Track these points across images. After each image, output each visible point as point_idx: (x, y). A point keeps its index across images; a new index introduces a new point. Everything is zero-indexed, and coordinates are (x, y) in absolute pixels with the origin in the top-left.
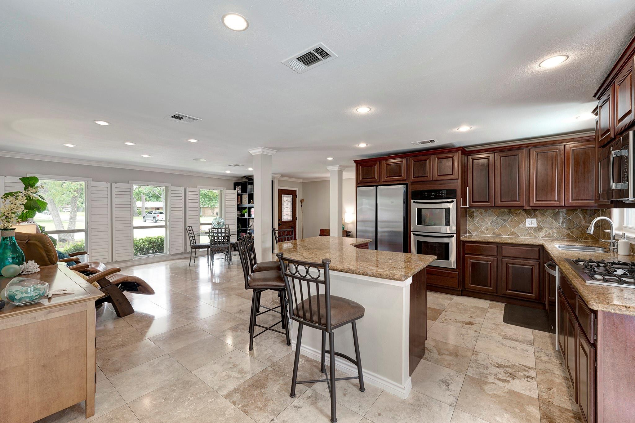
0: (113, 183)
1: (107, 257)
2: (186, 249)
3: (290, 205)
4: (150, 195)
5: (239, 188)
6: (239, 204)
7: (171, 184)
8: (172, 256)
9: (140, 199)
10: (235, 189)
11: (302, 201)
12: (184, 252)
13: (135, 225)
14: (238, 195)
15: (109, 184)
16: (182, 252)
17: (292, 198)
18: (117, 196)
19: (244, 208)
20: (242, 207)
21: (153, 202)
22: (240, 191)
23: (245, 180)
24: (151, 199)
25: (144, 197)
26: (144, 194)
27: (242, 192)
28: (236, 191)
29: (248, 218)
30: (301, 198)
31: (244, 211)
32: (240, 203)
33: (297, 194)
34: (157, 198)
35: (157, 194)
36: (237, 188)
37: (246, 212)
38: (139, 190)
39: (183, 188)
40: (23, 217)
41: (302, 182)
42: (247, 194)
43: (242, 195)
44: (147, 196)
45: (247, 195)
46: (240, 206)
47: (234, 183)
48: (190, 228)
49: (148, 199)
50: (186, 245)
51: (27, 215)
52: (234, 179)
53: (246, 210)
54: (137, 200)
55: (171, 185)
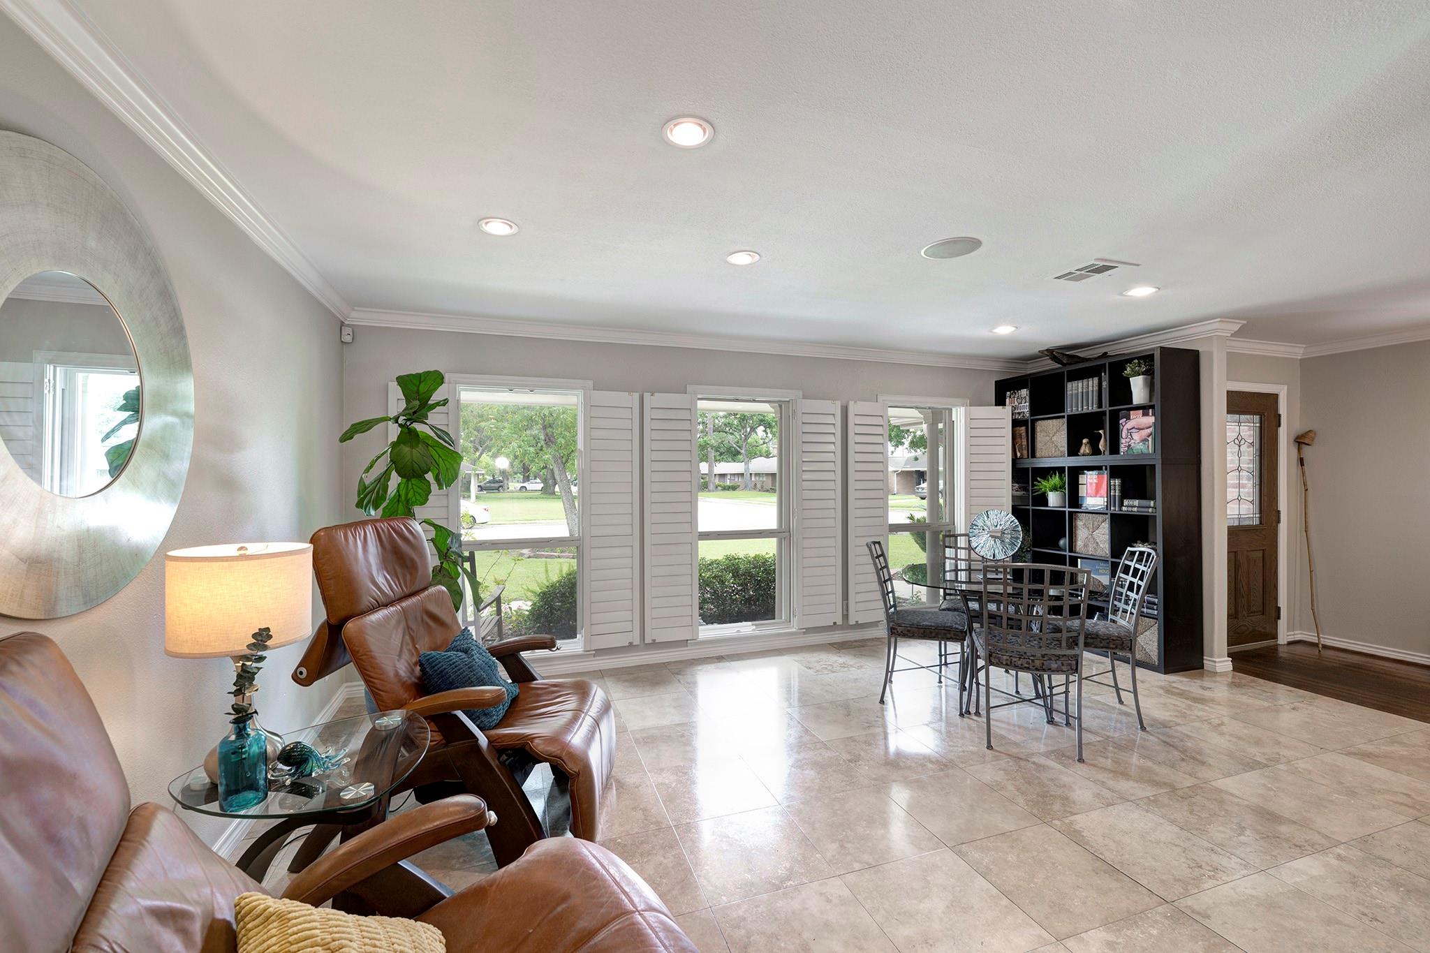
0: (645, 394)
1: (628, 626)
2: (845, 613)
3: (1248, 457)
4: (722, 450)
5: (1021, 401)
6: (1021, 457)
7: (801, 393)
8: (804, 633)
9: (704, 458)
10: (1000, 401)
11: (1301, 441)
12: (839, 622)
13: (703, 527)
14: (1016, 423)
15: (636, 396)
16: (835, 623)
17: (1261, 427)
18: (656, 435)
19: (1046, 473)
20: (1033, 469)
21: (726, 463)
22: (1025, 408)
23: (1049, 365)
24: (723, 458)
25: (712, 454)
26: (712, 447)
27: (1034, 410)
28: (1008, 409)
29: (1067, 509)
30: (1299, 428)
31: (1045, 485)
32: (1025, 452)
33: (1283, 409)
34: (735, 455)
35: (735, 446)
36: (1007, 400)
37: (1055, 489)
38: (705, 439)
39: (838, 404)
40: (398, 501)
41: (1301, 360)
42: (1063, 417)
43: (1033, 422)
44: (717, 451)
45: (1065, 420)
46: (1030, 463)
47: (996, 382)
48: (877, 546)
49: (718, 458)
50: (847, 600)
51: (410, 496)
52: (996, 367)
53: (1056, 480)
54: (702, 460)
55: (803, 395)
